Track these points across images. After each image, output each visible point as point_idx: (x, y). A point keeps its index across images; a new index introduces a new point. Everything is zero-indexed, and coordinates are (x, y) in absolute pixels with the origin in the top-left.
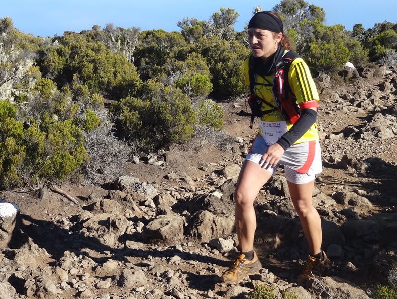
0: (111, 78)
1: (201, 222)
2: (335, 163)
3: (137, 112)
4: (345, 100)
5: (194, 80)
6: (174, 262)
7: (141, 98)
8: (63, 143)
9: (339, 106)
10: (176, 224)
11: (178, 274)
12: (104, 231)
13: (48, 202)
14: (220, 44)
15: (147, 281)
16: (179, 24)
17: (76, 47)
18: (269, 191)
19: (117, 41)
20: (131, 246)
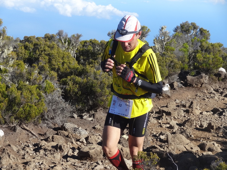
0: (61, 66)
2: (204, 128)
3: (78, 86)
4: (217, 93)
7: (81, 77)
8: (31, 99)
9: (212, 95)
10: (99, 149)
12: (54, 151)
13: (20, 134)
16: (109, 34)
17: (37, 44)
18: (158, 140)
19: (65, 42)
20: (70, 160)
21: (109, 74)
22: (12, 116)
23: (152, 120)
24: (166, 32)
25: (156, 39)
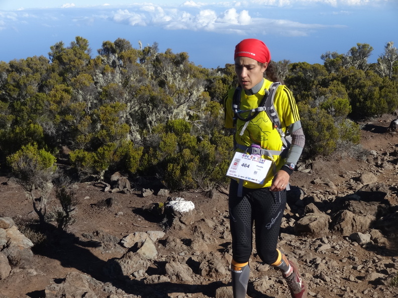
1: (344, 220)
5: (337, 103)
6: (321, 252)
10: (322, 220)
11: (324, 261)
13: (217, 201)
14: (358, 73)
15: (298, 267)
16: (322, 57)
20: (285, 237)
21: (328, 111)
22: (206, 177)
23: (386, 165)
24: (393, 50)
25: (381, 58)
